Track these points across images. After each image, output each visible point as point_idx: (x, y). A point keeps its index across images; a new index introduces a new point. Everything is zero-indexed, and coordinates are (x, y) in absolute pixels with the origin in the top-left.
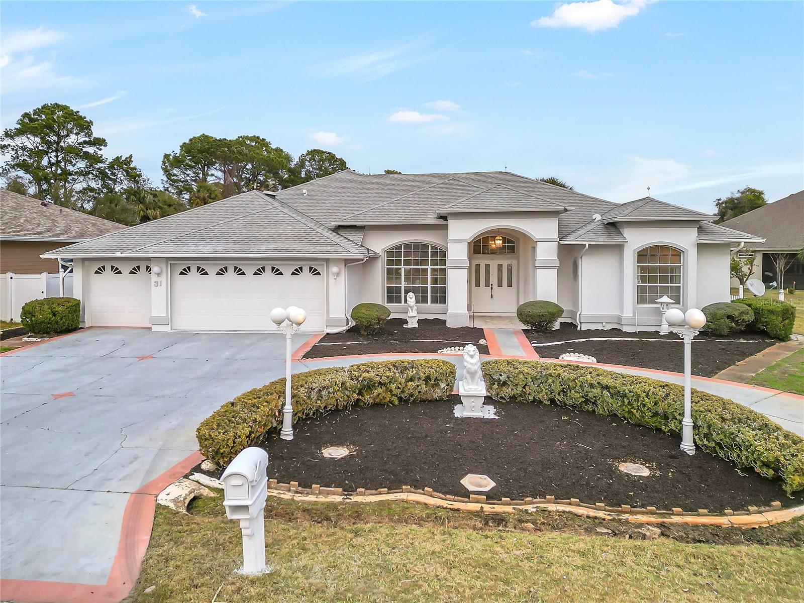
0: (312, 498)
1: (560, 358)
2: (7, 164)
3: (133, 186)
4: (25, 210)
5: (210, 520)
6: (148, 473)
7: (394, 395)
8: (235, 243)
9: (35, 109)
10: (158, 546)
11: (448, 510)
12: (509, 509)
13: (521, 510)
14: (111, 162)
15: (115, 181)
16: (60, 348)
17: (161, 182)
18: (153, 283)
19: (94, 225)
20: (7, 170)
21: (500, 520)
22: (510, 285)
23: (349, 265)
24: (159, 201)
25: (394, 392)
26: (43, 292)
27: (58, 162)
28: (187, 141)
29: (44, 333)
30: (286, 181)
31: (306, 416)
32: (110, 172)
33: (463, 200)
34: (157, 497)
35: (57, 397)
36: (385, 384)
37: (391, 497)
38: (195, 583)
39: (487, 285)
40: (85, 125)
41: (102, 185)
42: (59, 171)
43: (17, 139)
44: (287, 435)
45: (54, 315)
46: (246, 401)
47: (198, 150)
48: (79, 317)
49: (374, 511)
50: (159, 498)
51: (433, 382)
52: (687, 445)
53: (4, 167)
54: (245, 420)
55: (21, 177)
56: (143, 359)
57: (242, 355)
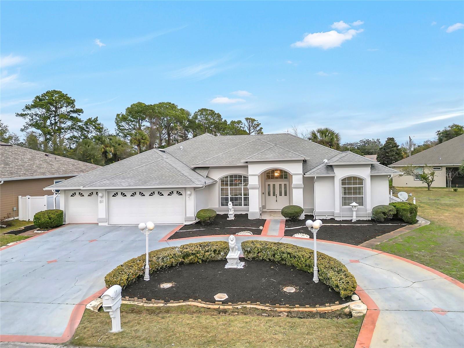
0: (151, 305)
1: (293, 236)
2: (27, 124)
3: (99, 133)
4: (36, 160)
5: (106, 314)
6: (85, 296)
7: (199, 259)
8: (140, 180)
9: (42, 94)
10: (83, 324)
11: (205, 308)
12: (231, 307)
13: (235, 308)
14: (86, 122)
15: (88, 132)
16: (52, 236)
17: (114, 130)
18: (99, 201)
19: (73, 165)
20: (27, 127)
21: (225, 311)
22: (286, 195)
23: (196, 190)
24: (113, 142)
25: (199, 257)
26: (45, 205)
27: (56, 123)
28: (130, 106)
29: (45, 228)
30: (187, 127)
31: (157, 270)
32: (85, 127)
33: (256, 154)
34: (86, 306)
35: (49, 262)
36: (194, 254)
37: (184, 304)
38: (94, 335)
39: (274, 195)
40: (71, 102)
41: (81, 135)
42: (56, 128)
43: (32, 109)
44: (146, 278)
45: (50, 219)
46: (128, 264)
47: (136, 112)
48: (62, 219)
49: (175, 309)
50: (87, 306)
51: (217, 252)
52: (316, 279)
53: (25, 126)
54: (126, 273)
55: (35, 132)
56: (91, 241)
57: (140, 238)
